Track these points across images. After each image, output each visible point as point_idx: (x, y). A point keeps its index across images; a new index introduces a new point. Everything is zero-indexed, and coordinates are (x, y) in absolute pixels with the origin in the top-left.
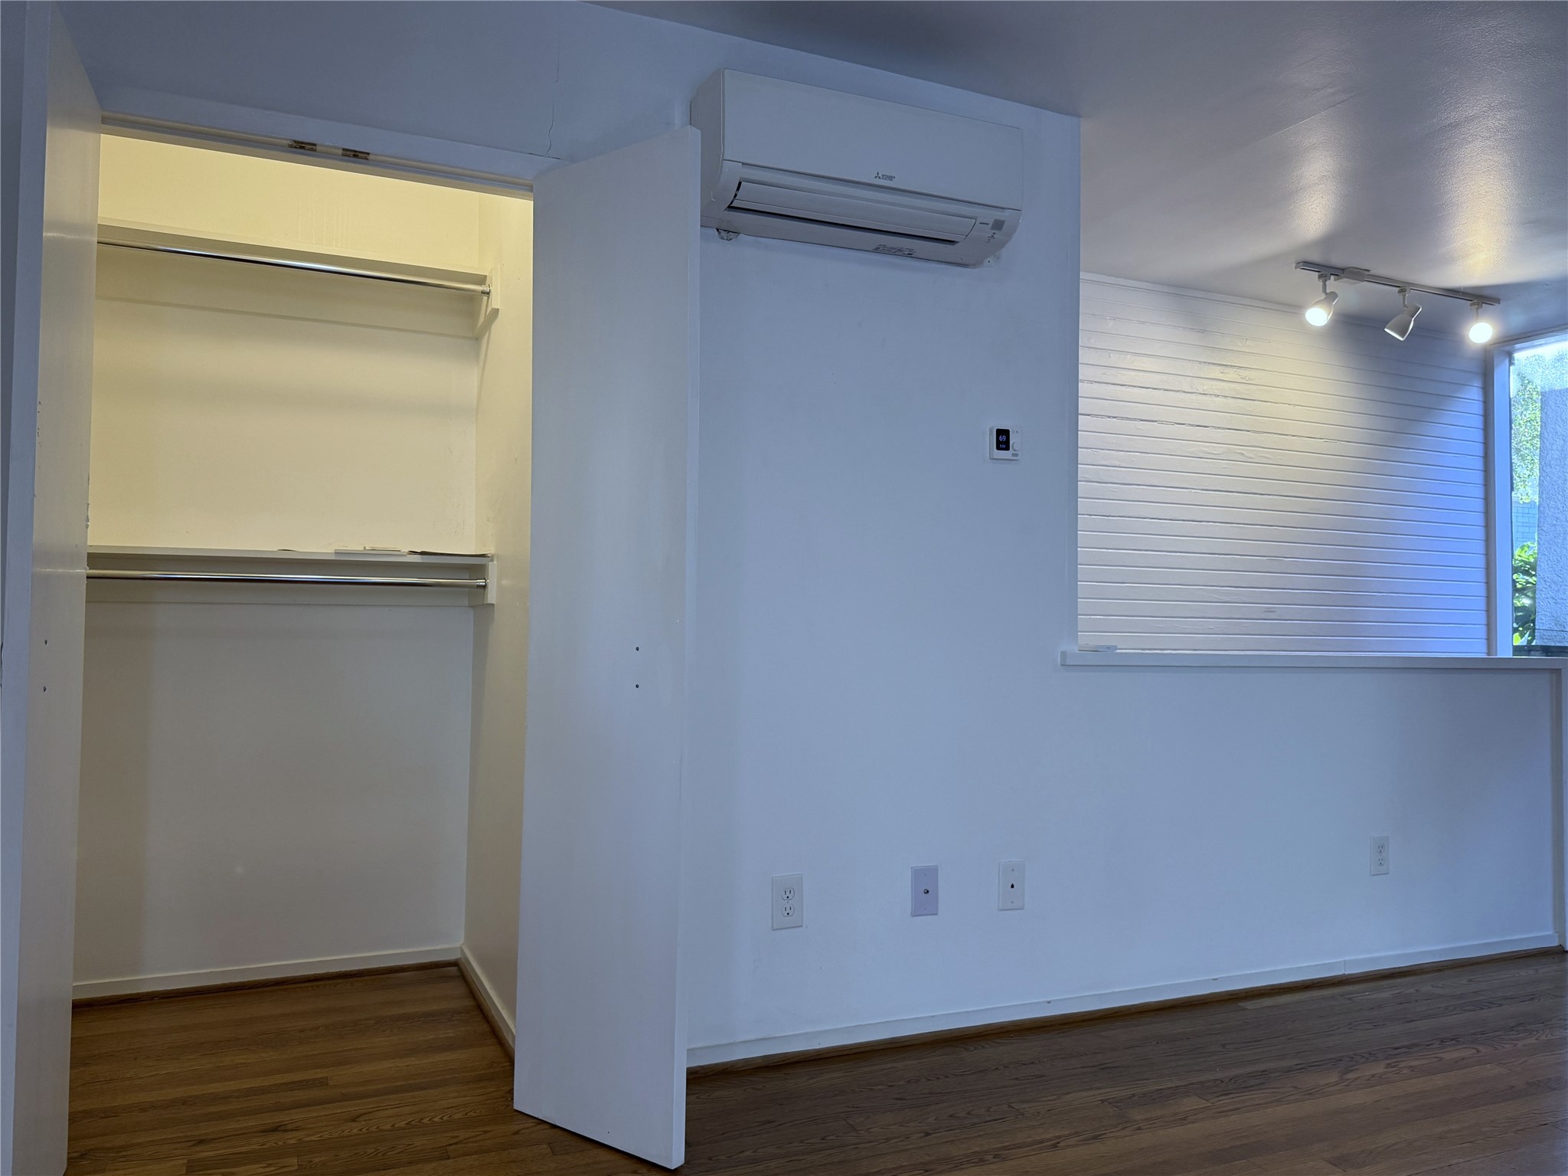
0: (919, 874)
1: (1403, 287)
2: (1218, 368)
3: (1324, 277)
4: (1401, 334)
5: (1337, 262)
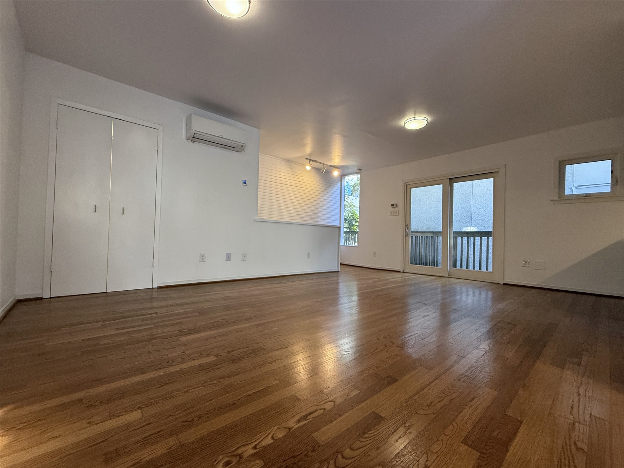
0: (227, 254)
1: (323, 164)
2: (294, 175)
3: (310, 161)
4: (323, 172)
5: (312, 159)
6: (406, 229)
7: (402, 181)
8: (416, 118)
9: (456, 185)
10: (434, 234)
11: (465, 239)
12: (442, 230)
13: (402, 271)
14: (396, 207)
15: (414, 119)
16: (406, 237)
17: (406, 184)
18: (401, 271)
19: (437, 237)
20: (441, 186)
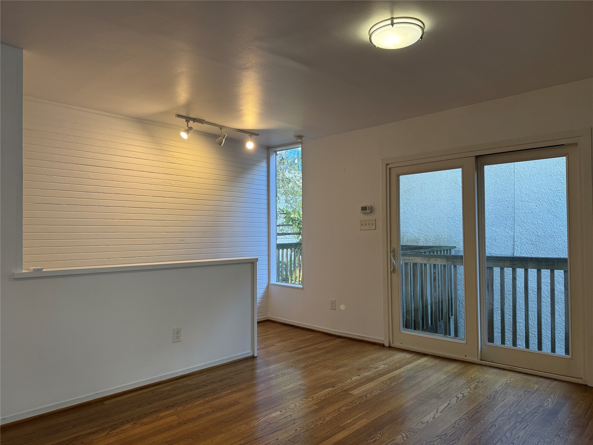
1: (221, 127)
2: (158, 151)
3: (187, 121)
4: (220, 144)
5: (192, 116)
6: (392, 258)
7: (381, 160)
8: (395, 21)
9: (488, 170)
10: (448, 260)
11: (508, 271)
12: (464, 253)
13: (387, 344)
14: (371, 212)
15: (389, 22)
16: (393, 274)
17: (388, 167)
18: (385, 345)
19: (455, 266)
20: (458, 172)
